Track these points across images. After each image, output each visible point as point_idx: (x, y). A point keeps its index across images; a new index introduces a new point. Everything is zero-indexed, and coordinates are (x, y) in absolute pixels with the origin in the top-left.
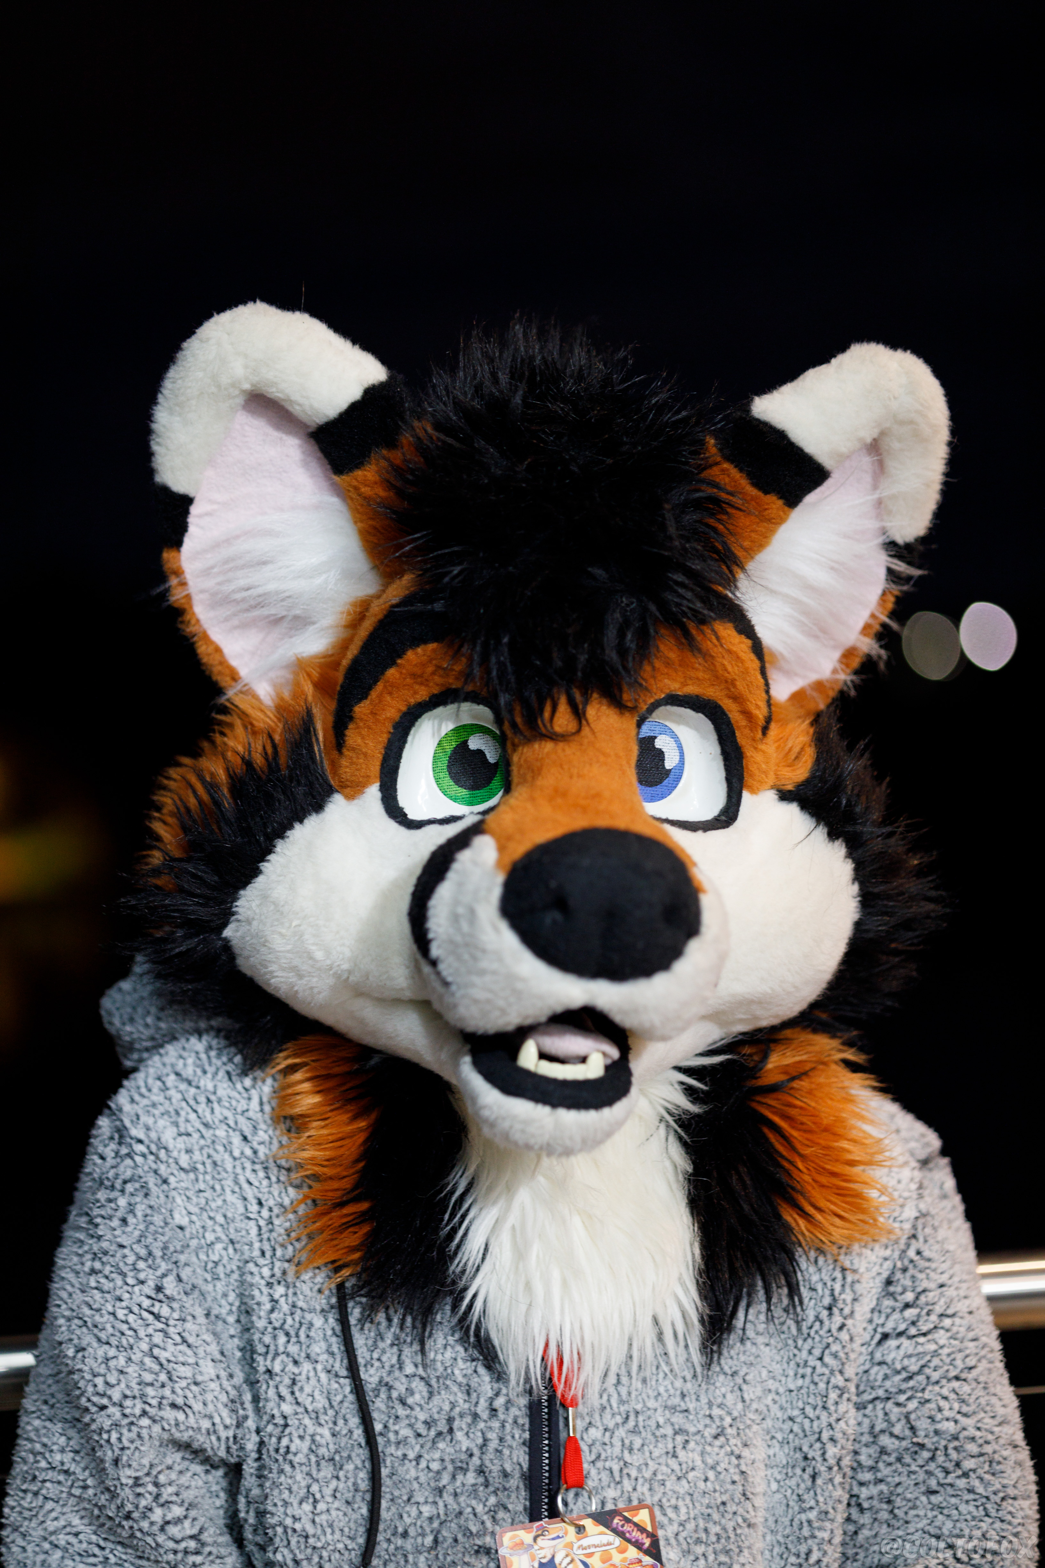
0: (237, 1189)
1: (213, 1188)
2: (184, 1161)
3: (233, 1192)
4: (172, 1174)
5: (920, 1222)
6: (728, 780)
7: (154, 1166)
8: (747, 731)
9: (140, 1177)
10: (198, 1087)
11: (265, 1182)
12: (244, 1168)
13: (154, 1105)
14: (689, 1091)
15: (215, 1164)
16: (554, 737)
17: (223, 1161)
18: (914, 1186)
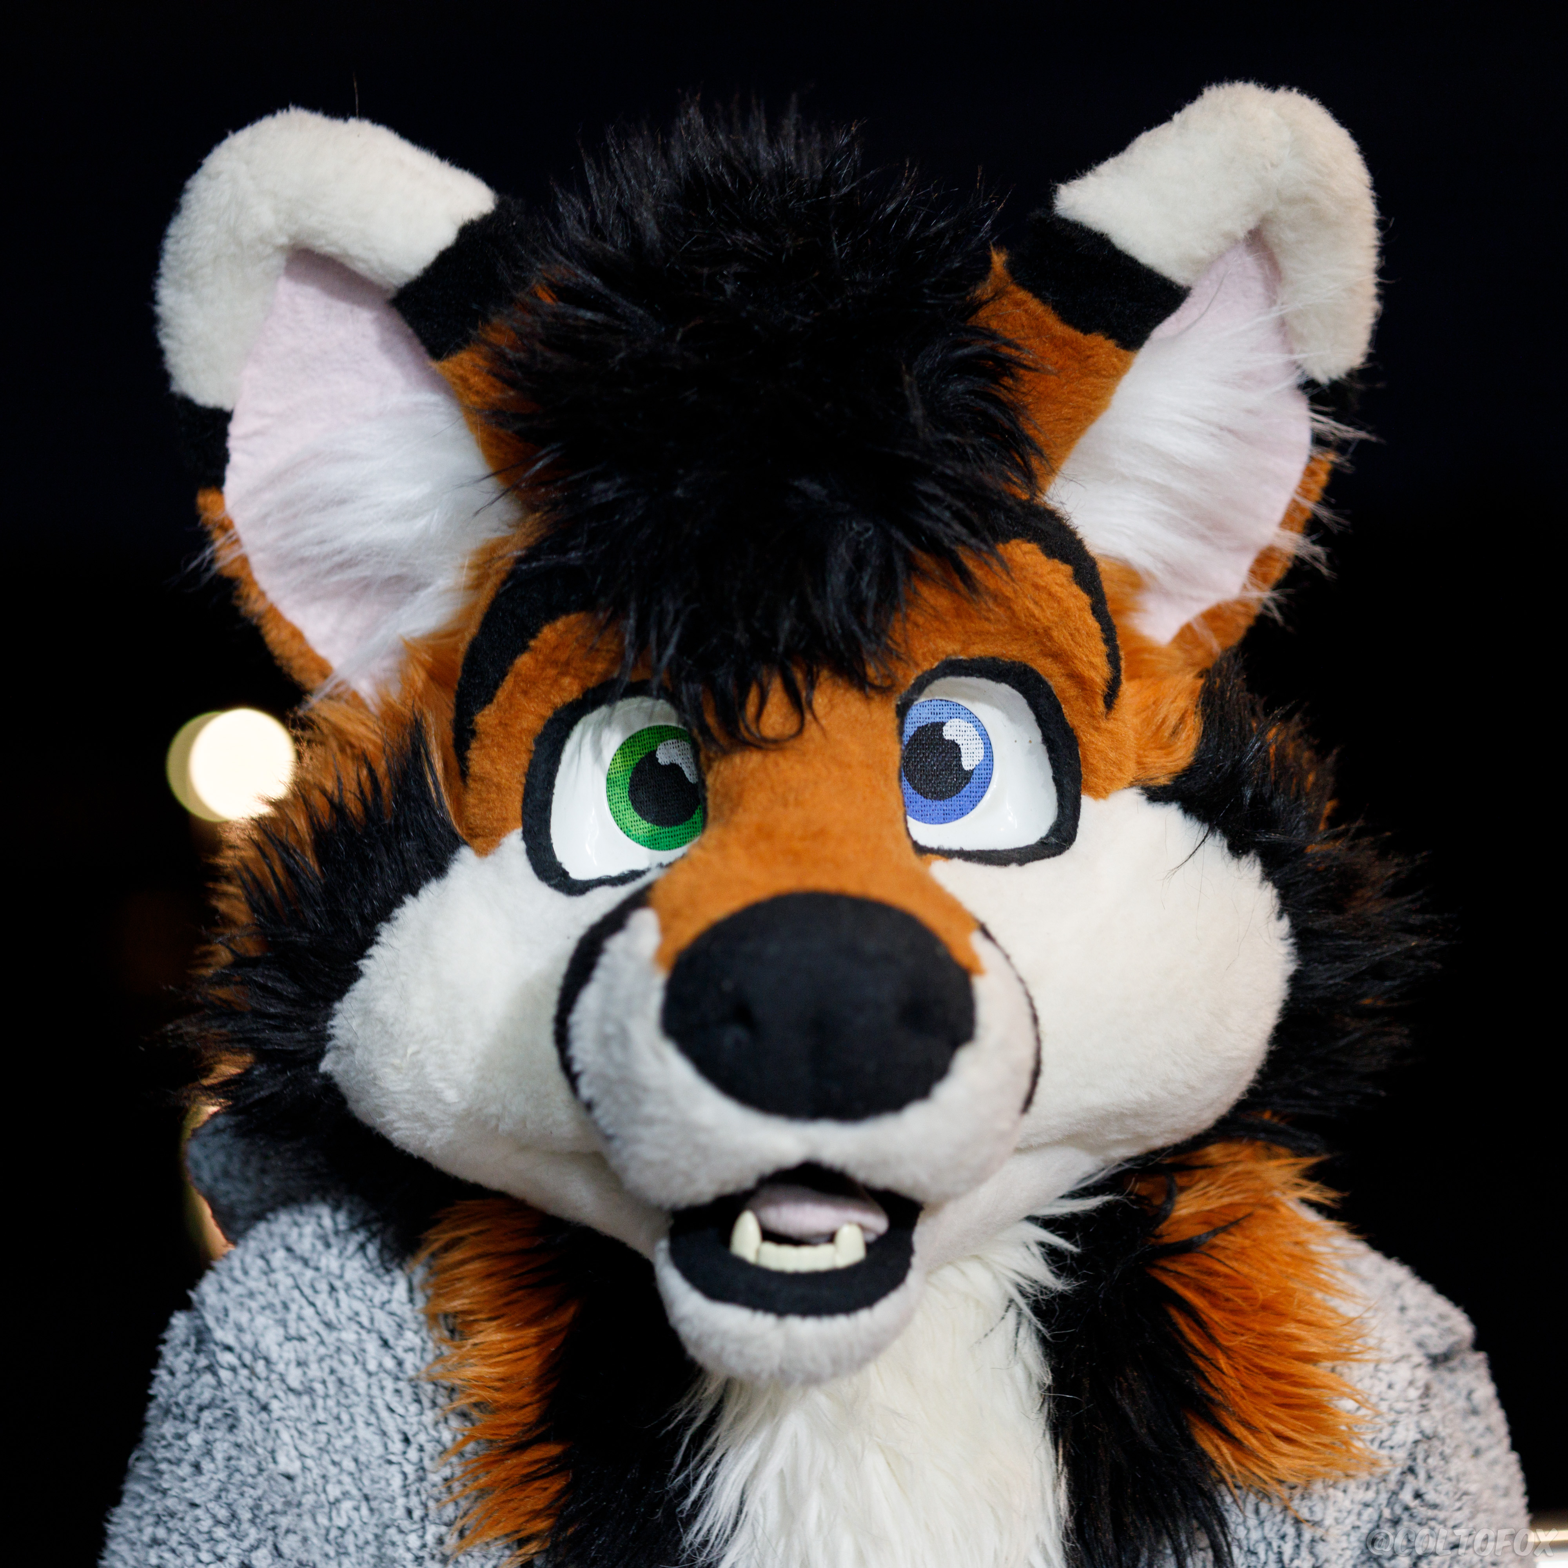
0: (373, 1420)
1: (338, 1418)
2: (294, 1377)
3: (368, 1424)
4: (275, 1397)
5: (1422, 1447)
6: (1057, 781)
7: (248, 1385)
8: (1081, 704)
9: (225, 1401)
10: (317, 1269)
11: (414, 1408)
12: (382, 1388)
13: (251, 1295)
14: (1052, 1255)
15: (341, 1382)
16: (763, 744)
17: (352, 1378)
18: (1413, 1393)
